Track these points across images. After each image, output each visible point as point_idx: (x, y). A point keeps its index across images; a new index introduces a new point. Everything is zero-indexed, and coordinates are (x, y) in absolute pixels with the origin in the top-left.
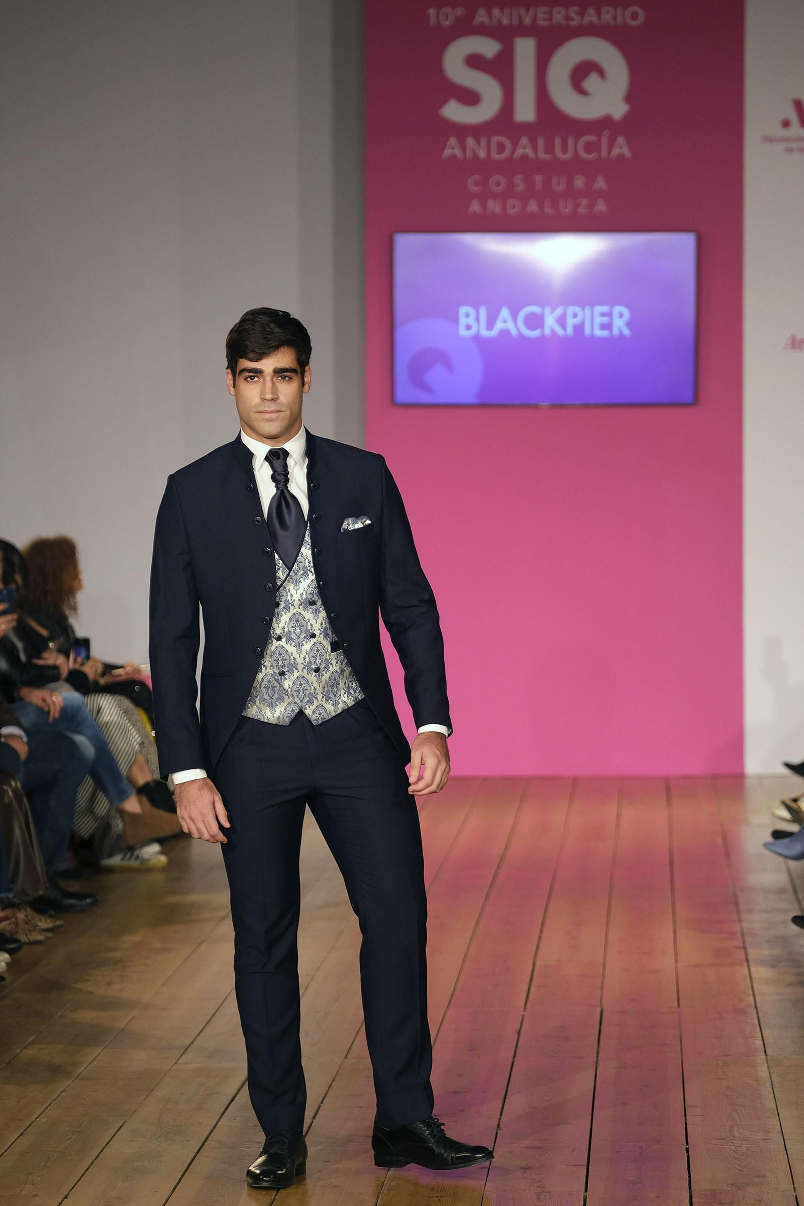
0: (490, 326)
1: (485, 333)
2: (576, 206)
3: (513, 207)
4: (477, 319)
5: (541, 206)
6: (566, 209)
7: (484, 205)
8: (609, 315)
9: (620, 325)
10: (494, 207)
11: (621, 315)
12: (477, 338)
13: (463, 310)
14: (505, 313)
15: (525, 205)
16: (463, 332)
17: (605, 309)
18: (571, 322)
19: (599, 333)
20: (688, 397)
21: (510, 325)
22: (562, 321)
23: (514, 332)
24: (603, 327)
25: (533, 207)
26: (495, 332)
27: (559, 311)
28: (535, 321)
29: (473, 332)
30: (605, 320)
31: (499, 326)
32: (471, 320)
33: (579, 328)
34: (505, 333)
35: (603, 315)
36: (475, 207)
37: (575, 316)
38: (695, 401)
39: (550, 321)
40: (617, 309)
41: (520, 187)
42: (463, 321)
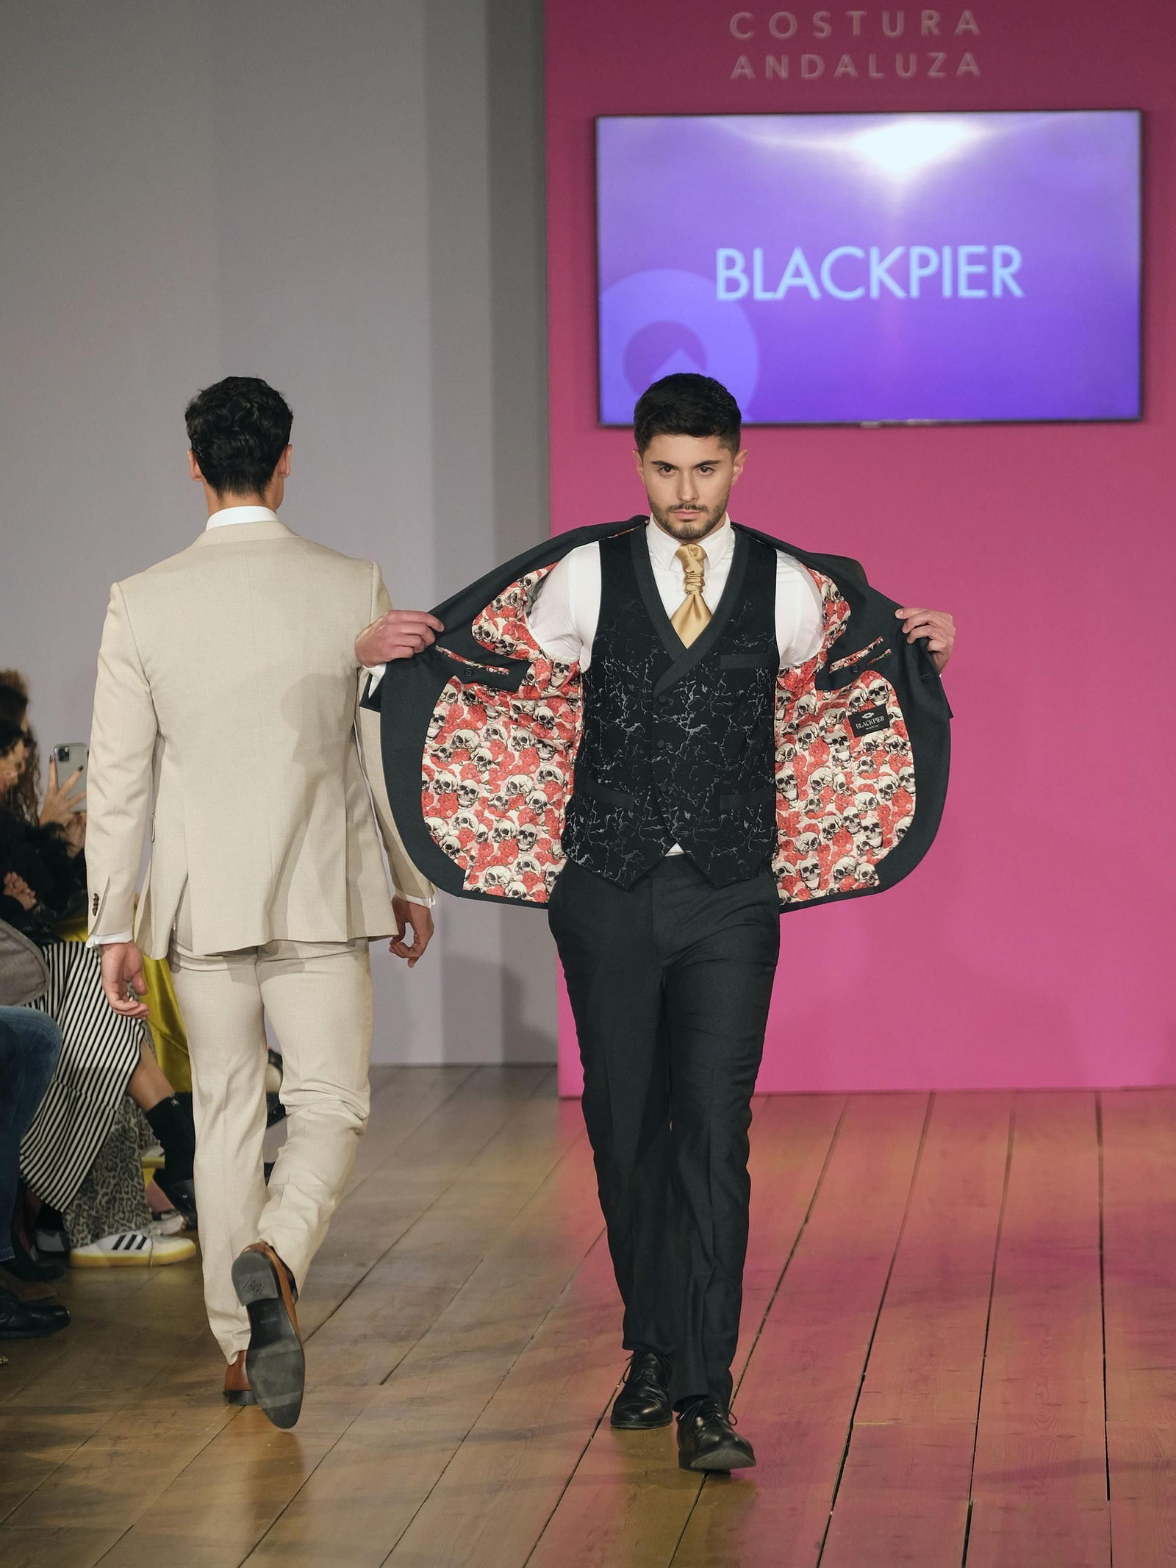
0: (771, 284)
1: (760, 295)
2: (925, 64)
3: (812, 67)
4: (748, 270)
5: (862, 66)
6: (905, 69)
7: (758, 65)
8: (986, 260)
9: (1003, 276)
10: (777, 67)
11: (1007, 261)
12: (748, 303)
13: (722, 254)
14: (798, 258)
15: (831, 64)
16: (723, 294)
17: (980, 249)
18: (916, 273)
19: (965, 292)
20: (1129, 406)
21: (807, 280)
22: (899, 271)
23: (815, 293)
24: (974, 281)
25: (846, 66)
26: (780, 293)
27: (897, 252)
28: (851, 273)
29: (740, 294)
30: (979, 269)
31: (788, 281)
32: (737, 273)
33: (934, 284)
34: (798, 294)
35: (973, 260)
36: (742, 67)
37: (924, 261)
38: (1141, 415)
39: (879, 272)
40: (999, 250)
41: (825, 32)
42: (722, 274)
